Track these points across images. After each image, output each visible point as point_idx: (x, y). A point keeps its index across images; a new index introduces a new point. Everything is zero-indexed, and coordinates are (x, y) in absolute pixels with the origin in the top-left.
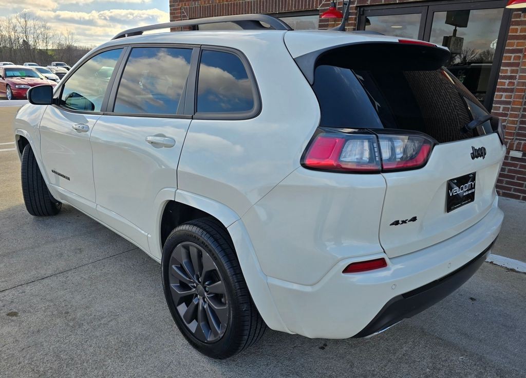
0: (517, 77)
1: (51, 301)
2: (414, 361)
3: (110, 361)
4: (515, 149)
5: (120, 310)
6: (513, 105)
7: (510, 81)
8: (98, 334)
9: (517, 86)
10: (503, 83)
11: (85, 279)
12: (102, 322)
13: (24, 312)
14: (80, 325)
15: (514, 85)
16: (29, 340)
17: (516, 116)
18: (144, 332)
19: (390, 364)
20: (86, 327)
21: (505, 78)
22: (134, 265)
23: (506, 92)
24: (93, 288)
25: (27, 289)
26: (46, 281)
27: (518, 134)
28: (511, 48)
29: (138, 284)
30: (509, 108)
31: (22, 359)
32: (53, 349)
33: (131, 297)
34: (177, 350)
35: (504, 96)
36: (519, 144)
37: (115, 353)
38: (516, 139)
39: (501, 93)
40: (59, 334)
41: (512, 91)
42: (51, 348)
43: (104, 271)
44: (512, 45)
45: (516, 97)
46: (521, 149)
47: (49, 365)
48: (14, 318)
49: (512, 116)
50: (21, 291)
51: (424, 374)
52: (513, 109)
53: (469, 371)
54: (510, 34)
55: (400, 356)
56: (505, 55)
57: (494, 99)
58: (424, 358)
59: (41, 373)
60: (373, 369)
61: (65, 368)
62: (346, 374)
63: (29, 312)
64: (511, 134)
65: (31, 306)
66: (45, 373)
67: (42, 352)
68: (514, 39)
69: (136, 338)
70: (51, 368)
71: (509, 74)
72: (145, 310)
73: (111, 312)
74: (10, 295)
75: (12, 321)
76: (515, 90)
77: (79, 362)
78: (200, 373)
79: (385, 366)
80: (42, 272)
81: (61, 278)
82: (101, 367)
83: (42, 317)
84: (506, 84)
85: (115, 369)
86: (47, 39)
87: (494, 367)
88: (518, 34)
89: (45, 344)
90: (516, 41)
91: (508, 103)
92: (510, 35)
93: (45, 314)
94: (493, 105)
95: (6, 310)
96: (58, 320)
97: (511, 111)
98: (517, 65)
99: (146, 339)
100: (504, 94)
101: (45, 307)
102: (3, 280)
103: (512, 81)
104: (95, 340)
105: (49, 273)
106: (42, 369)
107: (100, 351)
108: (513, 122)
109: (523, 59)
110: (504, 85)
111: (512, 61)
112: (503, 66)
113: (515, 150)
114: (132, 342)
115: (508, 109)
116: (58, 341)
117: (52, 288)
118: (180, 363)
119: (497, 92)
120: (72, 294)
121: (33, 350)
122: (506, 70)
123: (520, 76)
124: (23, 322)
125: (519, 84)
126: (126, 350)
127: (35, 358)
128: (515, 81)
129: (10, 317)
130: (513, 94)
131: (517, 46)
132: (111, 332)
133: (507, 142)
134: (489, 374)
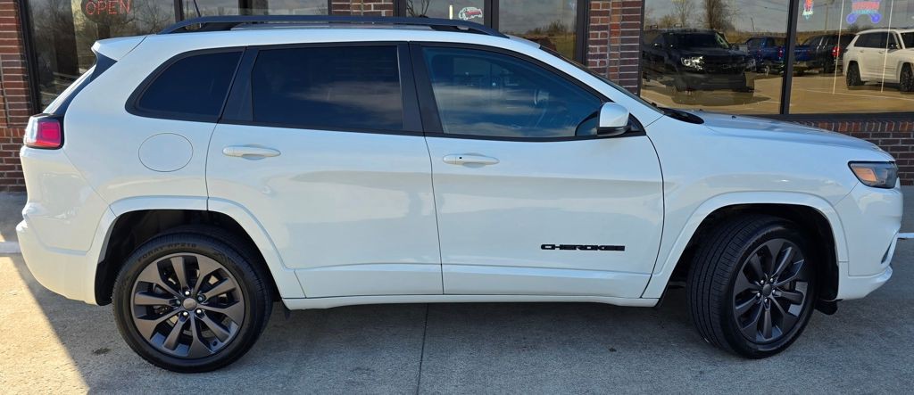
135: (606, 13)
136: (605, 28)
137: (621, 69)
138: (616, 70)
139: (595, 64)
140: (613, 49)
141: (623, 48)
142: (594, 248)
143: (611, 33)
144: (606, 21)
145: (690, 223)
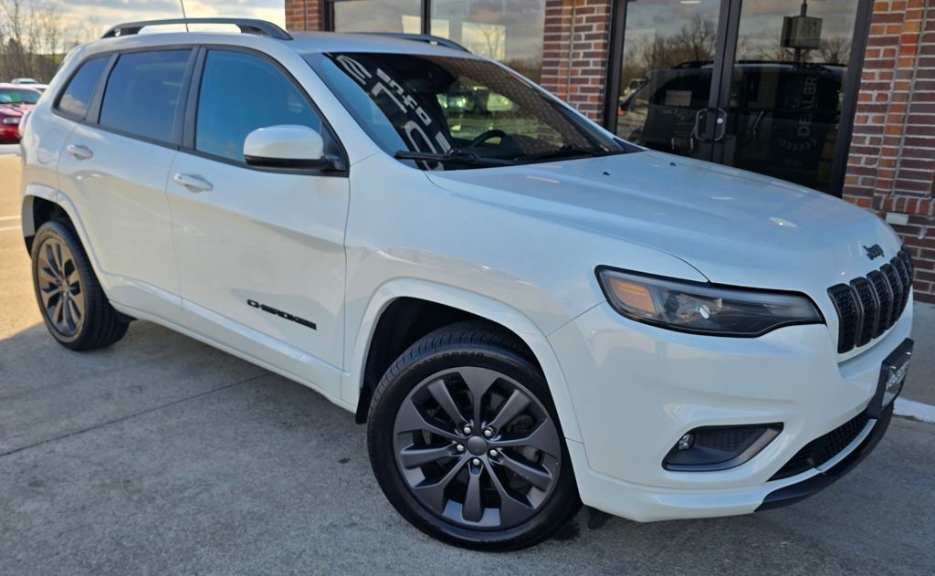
0: (892, 85)
1: (99, 464)
2: (705, 548)
3: (202, 550)
4: (894, 209)
5: (214, 478)
6: (886, 133)
7: (880, 92)
8: (180, 511)
9: (892, 101)
10: (869, 96)
11: (152, 432)
12: (186, 494)
13: (57, 480)
14: (151, 500)
15: (886, 99)
16: (70, 520)
17: (893, 152)
18: (255, 509)
19: (663, 552)
20: (159, 501)
21: (871, 87)
22: (232, 410)
23: (874, 112)
24: (166, 445)
25: (59, 447)
26: (87, 434)
27: (900, 185)
28: (878, 36)
29: (241, 439)
30: (880, 139)
31: (60, 548)
32: (109, 533)
33: (232, 458)
34: (312, 535)
35: (871, 119)
36: (901, 201)
37: (211, 538)
38: (897, 193)
39: (866, 114)
40: (117, 513)
41: (883, 109)
42: (106, 532)
43: (182, 419)
44: (880, 31)
45: (892, 119)
46: (905, 210)
47: (105, 556)
48: (41, 489)
49: (886, 152)
50: (47, 450)
51: (719, 566)
52: (887, 141)
53: (796, 561)
54: (875, 12)
55: (682, 540)
56: (868, 48)
57: (855, 124)
58: (722, 544)
59: (94, 566)
60: (635, 559)
61: (131, 560)
62: (590, 567)
63: (64, 480)
64: (885, 184)
65: (66, 472)
66: (99, 567)
67: (92, 538)
68: (882, 21)
69: (244, 518)
70: (109, 560)
71: (877, 80)
72: (256, 476)
73: (200, 480)
74: (31, 456)
75: (39, 493)
76: (888, 108)
77: (154, 552)
78: (350, 566)
79: (656, 556)
80: (80, 422)
81: (113, 431)
82: (190, 559)
83: (88, 487)
84: (874, 99)
85: (212, 561)
86: (56, 37)
87: (837, 556)
88: (889, 12)
89: (96, 527)
90: (886, 25)
91: (879, 130)
92: (876, 15)
93: (92, 483)
94: (854, 134)
95: (26, 477)
96: (113, 493)
97: (884, 144)
98: (890, 64)
99: (260, 519)
100: (872, 115)
101: (90, 473)
102: (16, 433)
103: (884, 92)
104: (176, 520)
105: (92, 422)
106: (94, 562)
107: (187, 536)
108: (889, 164)
109: (899, 55)
110: (870, 100)
111: (881, 58)
112: (867, 68)
113: (896, 212)
114: (237, 524)
115: (878, 141)
116: (117, 522)
117: (98, 445)
118: (316, 552)
119: (860, 111)
120: (133, 454)
121: (78, 536)
122: (872, 74)
123: (896, 83)
124: (56, 495)
125: (895, 97)
126: (229, 535)
127: (82, 547)
128: (887, 92)
129: (35, 489)
130: (886, 115)
131: (888, 33)
132: (202, 509)
133: (881, 198)
134: (828, 565)
135: (899, 18)
136: (893, 41)
137: (914, 108)
138: (903, 108)
139: (869, 97)
140: (901, 74)
141: (921, 74)
142: (290, 317)
143: (903, 50)
144: (898, 30)
145: (365, 320)
